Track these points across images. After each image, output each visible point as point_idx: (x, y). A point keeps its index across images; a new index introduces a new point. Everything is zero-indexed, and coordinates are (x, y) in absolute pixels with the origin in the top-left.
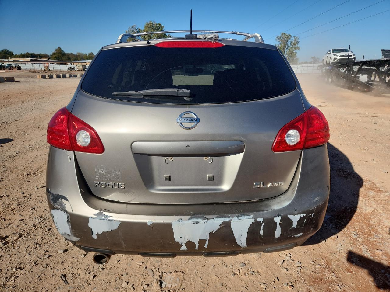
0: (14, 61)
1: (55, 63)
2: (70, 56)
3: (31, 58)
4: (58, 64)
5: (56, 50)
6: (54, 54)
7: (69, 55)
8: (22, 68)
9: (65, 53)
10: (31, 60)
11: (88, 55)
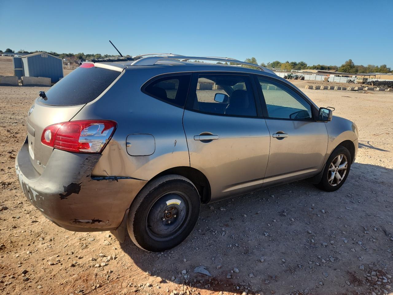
0: (303, 72)
1: (340, 75)
2: (359, 69)
3: (319, 70)
4: (343, 76)
5: (347, 62)
6: (343, 66)
7: (358, 67)
8: (305, 79)
9: (355, 65)
10: (319, 72)
11: (379, 67)
